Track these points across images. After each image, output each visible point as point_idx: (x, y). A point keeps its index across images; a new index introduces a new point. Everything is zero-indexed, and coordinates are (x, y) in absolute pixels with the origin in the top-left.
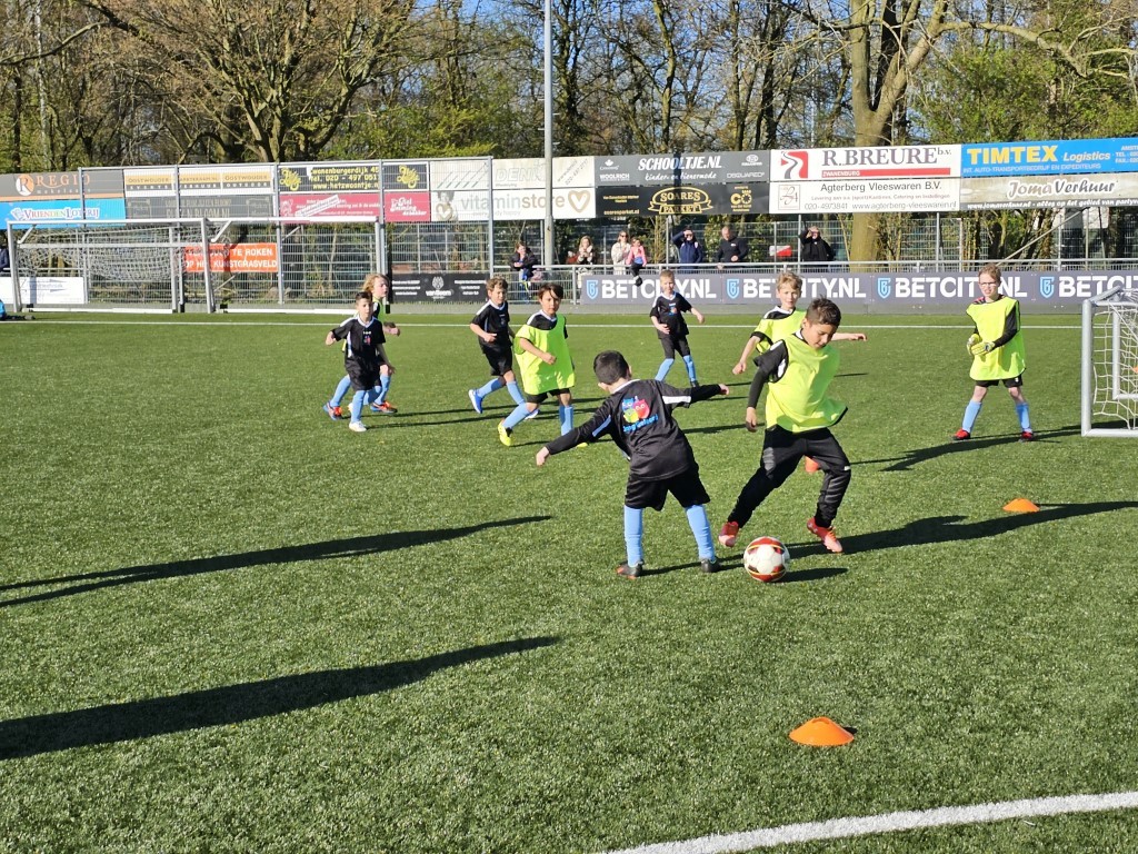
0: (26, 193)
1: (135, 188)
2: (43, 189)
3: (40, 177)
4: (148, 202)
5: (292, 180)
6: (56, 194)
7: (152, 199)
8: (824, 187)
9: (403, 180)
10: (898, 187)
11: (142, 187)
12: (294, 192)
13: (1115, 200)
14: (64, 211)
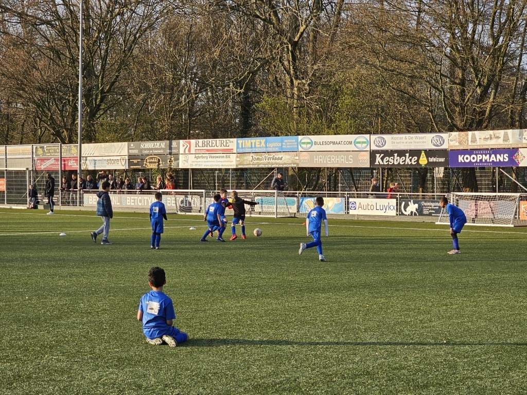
8: (195, 157)
10: (217, 157)
13: (283, 164)
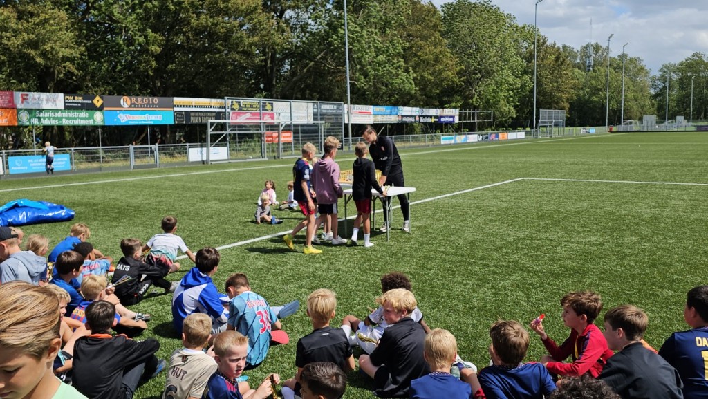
0: (126, 106)
1: (178, 106)
2: (135, 104)
3: (134, 99)
4: (183, 113)
5: (236, 106)
6: (141, 107)
7: (186, 112)
9: (267, 108)
11: (181, 106)
12: (237, 111)
14: (146, 116)
